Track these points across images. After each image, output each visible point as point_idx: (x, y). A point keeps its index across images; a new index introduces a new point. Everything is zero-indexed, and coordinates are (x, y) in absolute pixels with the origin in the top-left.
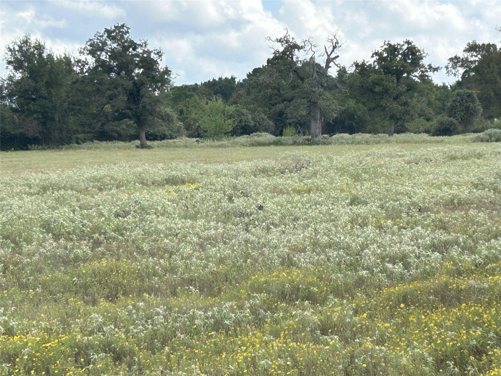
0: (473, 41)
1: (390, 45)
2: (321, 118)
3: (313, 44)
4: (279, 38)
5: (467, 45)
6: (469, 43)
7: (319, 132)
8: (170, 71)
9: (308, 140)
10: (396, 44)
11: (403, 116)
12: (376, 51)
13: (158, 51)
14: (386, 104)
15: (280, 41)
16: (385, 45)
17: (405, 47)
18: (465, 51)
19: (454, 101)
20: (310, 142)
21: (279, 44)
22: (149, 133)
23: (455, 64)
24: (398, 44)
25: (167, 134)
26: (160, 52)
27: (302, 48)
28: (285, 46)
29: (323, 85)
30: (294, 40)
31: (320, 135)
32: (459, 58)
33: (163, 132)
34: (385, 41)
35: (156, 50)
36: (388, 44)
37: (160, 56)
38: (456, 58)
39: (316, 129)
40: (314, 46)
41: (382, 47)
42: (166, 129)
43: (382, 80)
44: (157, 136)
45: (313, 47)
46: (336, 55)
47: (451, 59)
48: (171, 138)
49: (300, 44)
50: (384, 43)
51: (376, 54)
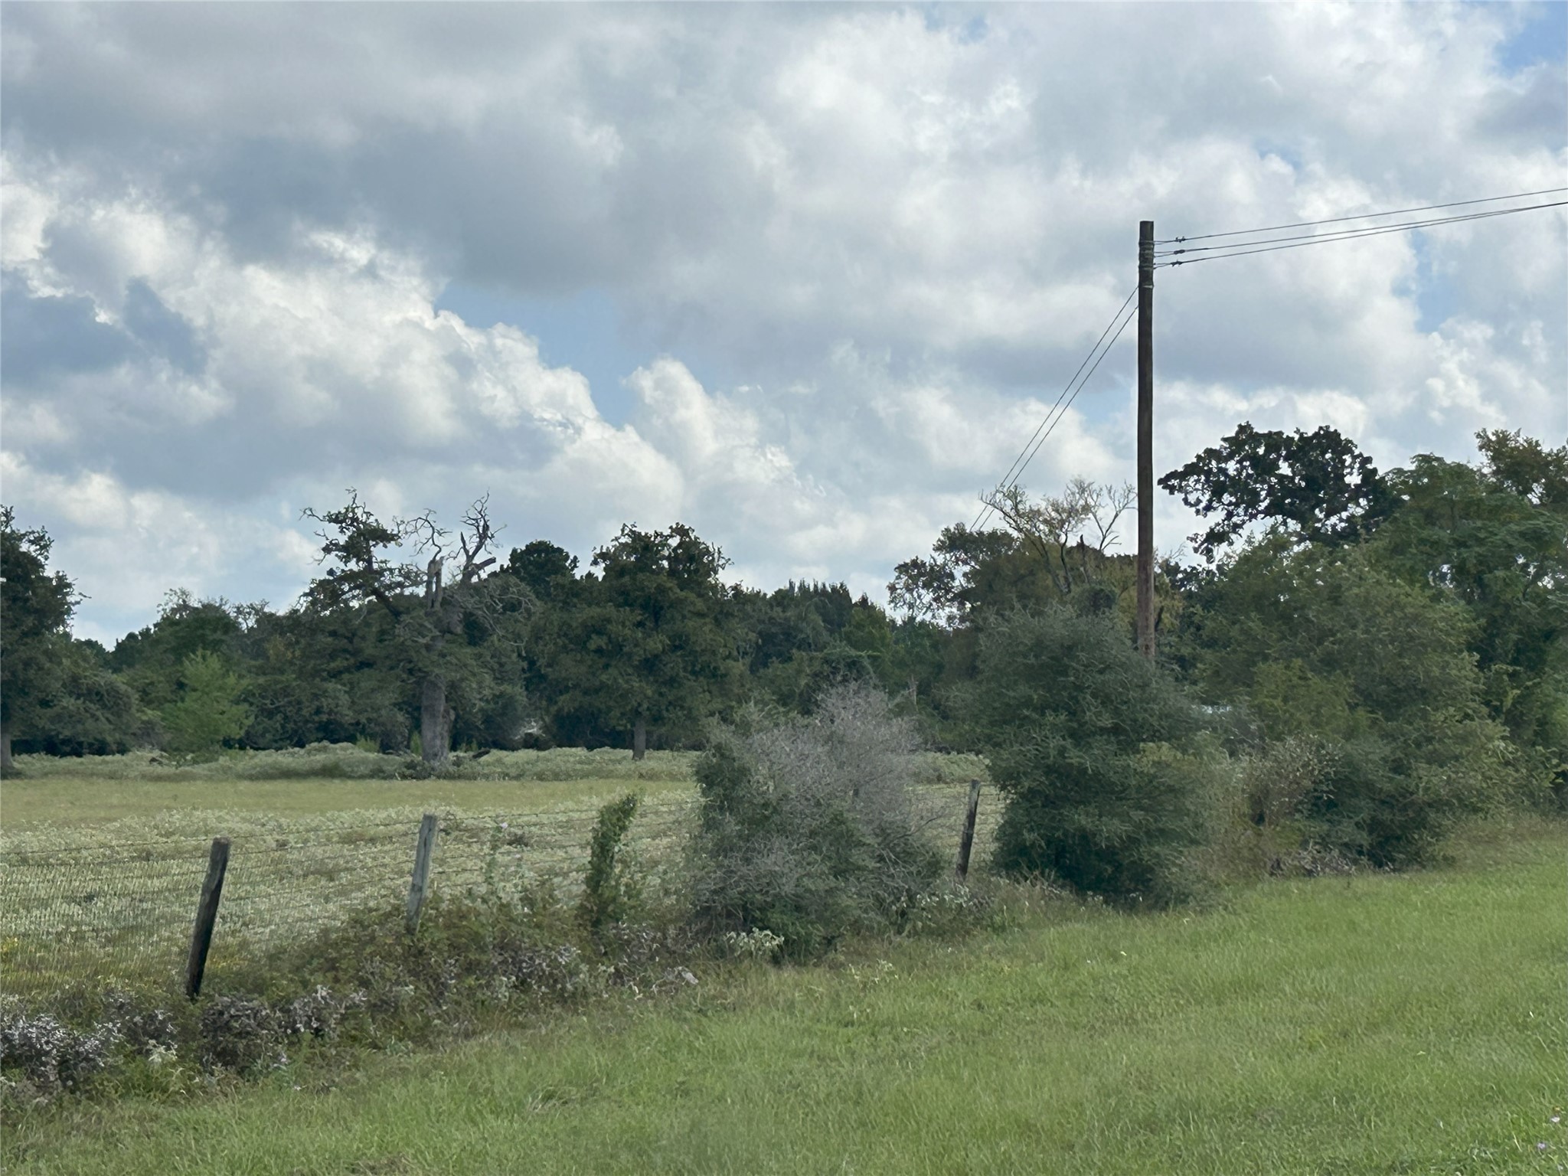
0: (957, 525)
1: (636, 536)
2: (447, 712)
3: (437, 528)
4: (334, 511)
5: (944, 535)
6: (947, 530)
7: (442, 747)
8: (69, 585)
9: (411, 766)
10: (653, 533)
11: (667, 710)
12: (604, 550)
13: (36, 535)
14: (615, 679)
15: (336, 519)
16: (623, 535)
17: (674, 542)
18: (937, 549)
19: (816, 675)
20: (414, 772)
21: (336, 527)
22: (61, 737)
23: (915, 579)
24: (657, 534)
25: (109, 739)
26: (42, 538)
27: (393, 539)
28: (349, 533)
29: (452, 629)
30: (372, 519)
31: (446, 750)
32: (923, 564)
33: (99, 737)
34: (625, 525)
35: (33, 532)
36: (633, 532)
37: (45, 547)
38: (915, 564)
39: (434, 738)
40: (439, 532)
41: (617, 539)
42: (108, 726)
43: (609, 621)
44: (80, 744)
45: (436, 534)
46: (490, 556)
47: (903, 568)
48: (123, 750)
49: (390, 527)
50: (623, 530)
51: (603, 556)
